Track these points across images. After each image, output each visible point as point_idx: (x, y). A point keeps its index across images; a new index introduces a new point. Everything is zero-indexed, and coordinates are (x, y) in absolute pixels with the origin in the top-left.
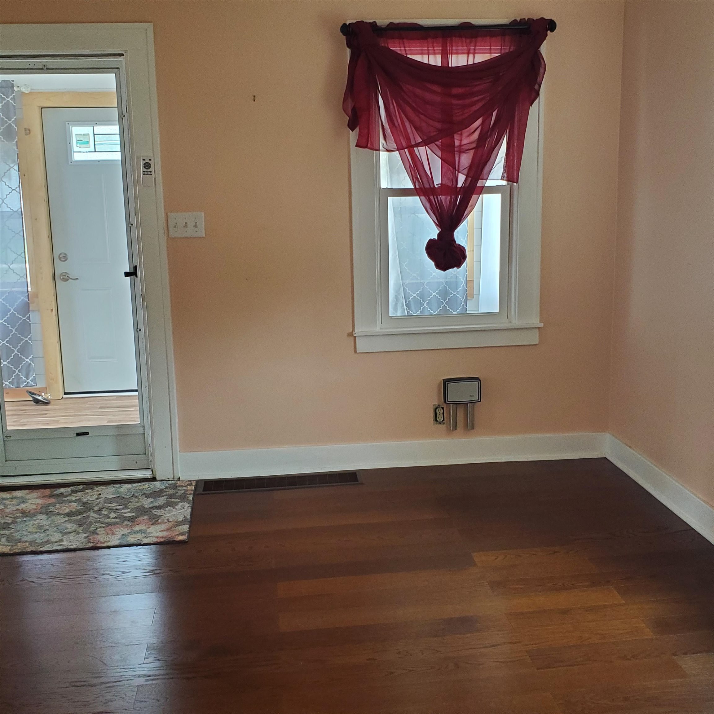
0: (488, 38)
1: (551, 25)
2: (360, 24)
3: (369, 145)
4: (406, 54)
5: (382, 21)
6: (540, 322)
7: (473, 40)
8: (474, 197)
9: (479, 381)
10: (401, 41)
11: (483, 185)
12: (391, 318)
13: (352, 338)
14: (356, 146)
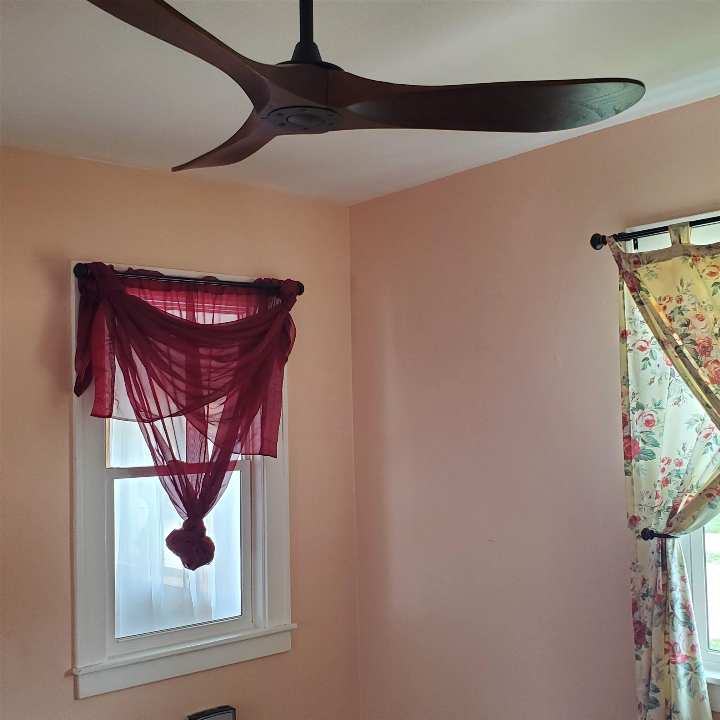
0: (234, 296)
1: (299, 288)
2: (99, 266)
3: (114, 414)
4: (165, 308)
5: (121, 266)
6: (293, 622)
7: (218, 296)
8: (227, 473)
9: (233, 710)
10: (141, 290)
11: (236, 460)
12: (118, 641)
13: (72, 677)
14: (92, 415)
